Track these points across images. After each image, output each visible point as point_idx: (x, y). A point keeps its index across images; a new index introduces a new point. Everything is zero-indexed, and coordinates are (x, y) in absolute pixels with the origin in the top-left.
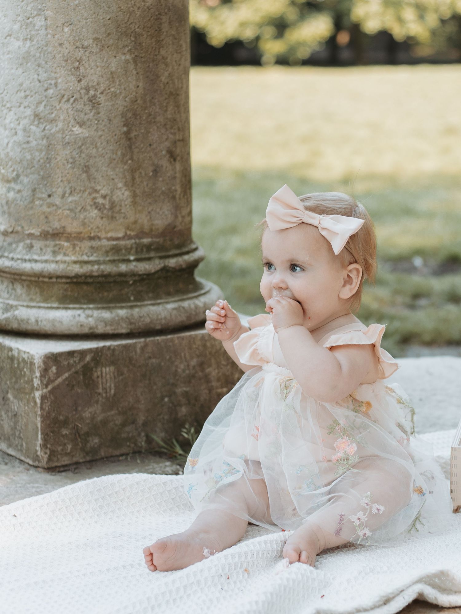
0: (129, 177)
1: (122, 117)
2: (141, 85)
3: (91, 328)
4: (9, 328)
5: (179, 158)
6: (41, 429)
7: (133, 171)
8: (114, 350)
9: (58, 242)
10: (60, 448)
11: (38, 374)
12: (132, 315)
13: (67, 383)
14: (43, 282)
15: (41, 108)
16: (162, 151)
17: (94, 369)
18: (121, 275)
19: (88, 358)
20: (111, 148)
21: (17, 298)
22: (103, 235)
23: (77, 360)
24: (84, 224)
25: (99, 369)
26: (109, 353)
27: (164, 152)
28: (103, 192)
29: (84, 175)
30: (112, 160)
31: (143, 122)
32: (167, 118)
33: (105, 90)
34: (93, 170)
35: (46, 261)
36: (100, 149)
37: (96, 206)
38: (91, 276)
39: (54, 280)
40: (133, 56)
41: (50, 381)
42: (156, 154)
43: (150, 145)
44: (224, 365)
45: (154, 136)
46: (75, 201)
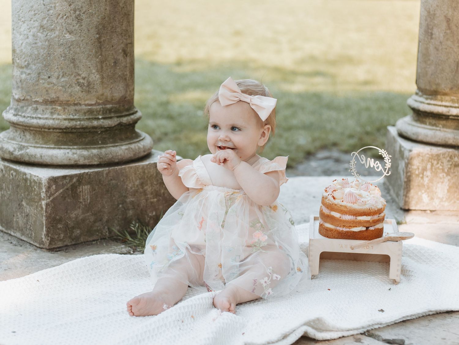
0: (99, 66)
1: (96, 28)
2: (108, 8)
3: (75, 161)
4: (23, 160)
5: (129, 55)
6: (46, 225)
7: (102, 62)
8: (90, 175)
9: (54, 107)
10: (56, 237)
11: (44, 190)
12: (101, 153)
13: (61, 195)
14: (44, 132)
15: (45, 22)
16: (119, 50)
17: (78, 187)
18: (94, 127)
19: (75, 180)
20: (89, 48)
21: (27, 141)
22: (83, 103)
23: (68, 181)
24: (71, 95)
25: (81, 187)
26: (87, 177)
27: (120, 51)
28: (83, 75)
29: (72, 65)
30: (89, 55)
31: (108, 32)
32: (123, 30)
33: (86, 11)
34: (77, 62)
35: (46, 118)
36: (82, 49)
37: (79, 84)
38: (75, 128)
39: (51, 130)
41: (52, 195)
42: (116, 52)
43: (113, 46)
44: (155, 184)
45: (115, 41)
46: (66, 81)
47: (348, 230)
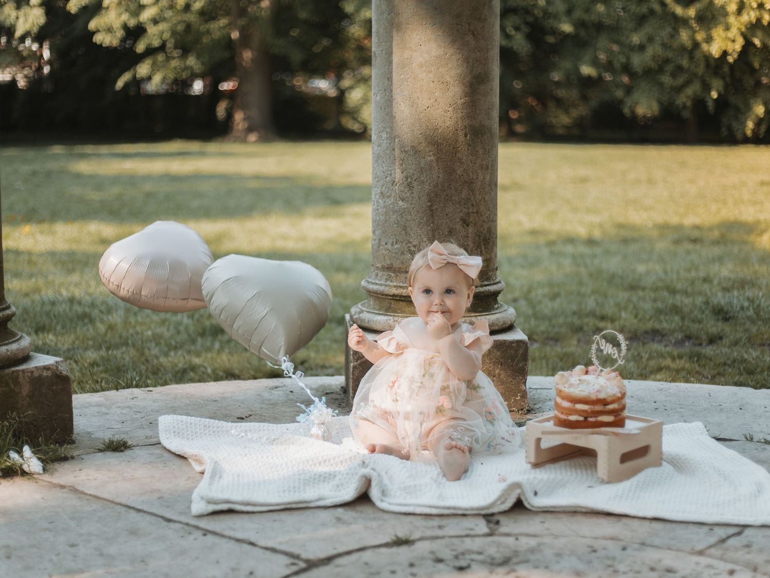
0: (430, 235)
1: (428, 196)
2: (441, 176)
6: (352, 387)
7: (433, 231)
9: (389, 273)
14: (379, 297)
15: (384, 189)
16: (456, 219)
20: (420, 215)
24: (402, 263)
27: (458, 220)
29: (403, 232)
30: (420, 223)
31: (442, 200)
32: (461, 198)
33: (417, 179)
34: (409, 229)
35: (381, 285)
36: (413, 216)
39: (384, 297)
40: (436, 157)
42: (451, 221)
43: (447, 215)
45: (450, 209)
46: (398, 248)
47: (566, 418)
